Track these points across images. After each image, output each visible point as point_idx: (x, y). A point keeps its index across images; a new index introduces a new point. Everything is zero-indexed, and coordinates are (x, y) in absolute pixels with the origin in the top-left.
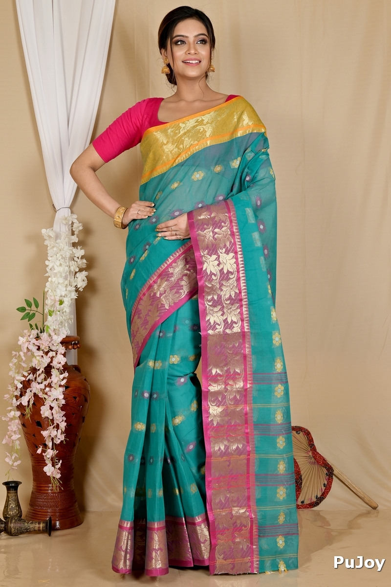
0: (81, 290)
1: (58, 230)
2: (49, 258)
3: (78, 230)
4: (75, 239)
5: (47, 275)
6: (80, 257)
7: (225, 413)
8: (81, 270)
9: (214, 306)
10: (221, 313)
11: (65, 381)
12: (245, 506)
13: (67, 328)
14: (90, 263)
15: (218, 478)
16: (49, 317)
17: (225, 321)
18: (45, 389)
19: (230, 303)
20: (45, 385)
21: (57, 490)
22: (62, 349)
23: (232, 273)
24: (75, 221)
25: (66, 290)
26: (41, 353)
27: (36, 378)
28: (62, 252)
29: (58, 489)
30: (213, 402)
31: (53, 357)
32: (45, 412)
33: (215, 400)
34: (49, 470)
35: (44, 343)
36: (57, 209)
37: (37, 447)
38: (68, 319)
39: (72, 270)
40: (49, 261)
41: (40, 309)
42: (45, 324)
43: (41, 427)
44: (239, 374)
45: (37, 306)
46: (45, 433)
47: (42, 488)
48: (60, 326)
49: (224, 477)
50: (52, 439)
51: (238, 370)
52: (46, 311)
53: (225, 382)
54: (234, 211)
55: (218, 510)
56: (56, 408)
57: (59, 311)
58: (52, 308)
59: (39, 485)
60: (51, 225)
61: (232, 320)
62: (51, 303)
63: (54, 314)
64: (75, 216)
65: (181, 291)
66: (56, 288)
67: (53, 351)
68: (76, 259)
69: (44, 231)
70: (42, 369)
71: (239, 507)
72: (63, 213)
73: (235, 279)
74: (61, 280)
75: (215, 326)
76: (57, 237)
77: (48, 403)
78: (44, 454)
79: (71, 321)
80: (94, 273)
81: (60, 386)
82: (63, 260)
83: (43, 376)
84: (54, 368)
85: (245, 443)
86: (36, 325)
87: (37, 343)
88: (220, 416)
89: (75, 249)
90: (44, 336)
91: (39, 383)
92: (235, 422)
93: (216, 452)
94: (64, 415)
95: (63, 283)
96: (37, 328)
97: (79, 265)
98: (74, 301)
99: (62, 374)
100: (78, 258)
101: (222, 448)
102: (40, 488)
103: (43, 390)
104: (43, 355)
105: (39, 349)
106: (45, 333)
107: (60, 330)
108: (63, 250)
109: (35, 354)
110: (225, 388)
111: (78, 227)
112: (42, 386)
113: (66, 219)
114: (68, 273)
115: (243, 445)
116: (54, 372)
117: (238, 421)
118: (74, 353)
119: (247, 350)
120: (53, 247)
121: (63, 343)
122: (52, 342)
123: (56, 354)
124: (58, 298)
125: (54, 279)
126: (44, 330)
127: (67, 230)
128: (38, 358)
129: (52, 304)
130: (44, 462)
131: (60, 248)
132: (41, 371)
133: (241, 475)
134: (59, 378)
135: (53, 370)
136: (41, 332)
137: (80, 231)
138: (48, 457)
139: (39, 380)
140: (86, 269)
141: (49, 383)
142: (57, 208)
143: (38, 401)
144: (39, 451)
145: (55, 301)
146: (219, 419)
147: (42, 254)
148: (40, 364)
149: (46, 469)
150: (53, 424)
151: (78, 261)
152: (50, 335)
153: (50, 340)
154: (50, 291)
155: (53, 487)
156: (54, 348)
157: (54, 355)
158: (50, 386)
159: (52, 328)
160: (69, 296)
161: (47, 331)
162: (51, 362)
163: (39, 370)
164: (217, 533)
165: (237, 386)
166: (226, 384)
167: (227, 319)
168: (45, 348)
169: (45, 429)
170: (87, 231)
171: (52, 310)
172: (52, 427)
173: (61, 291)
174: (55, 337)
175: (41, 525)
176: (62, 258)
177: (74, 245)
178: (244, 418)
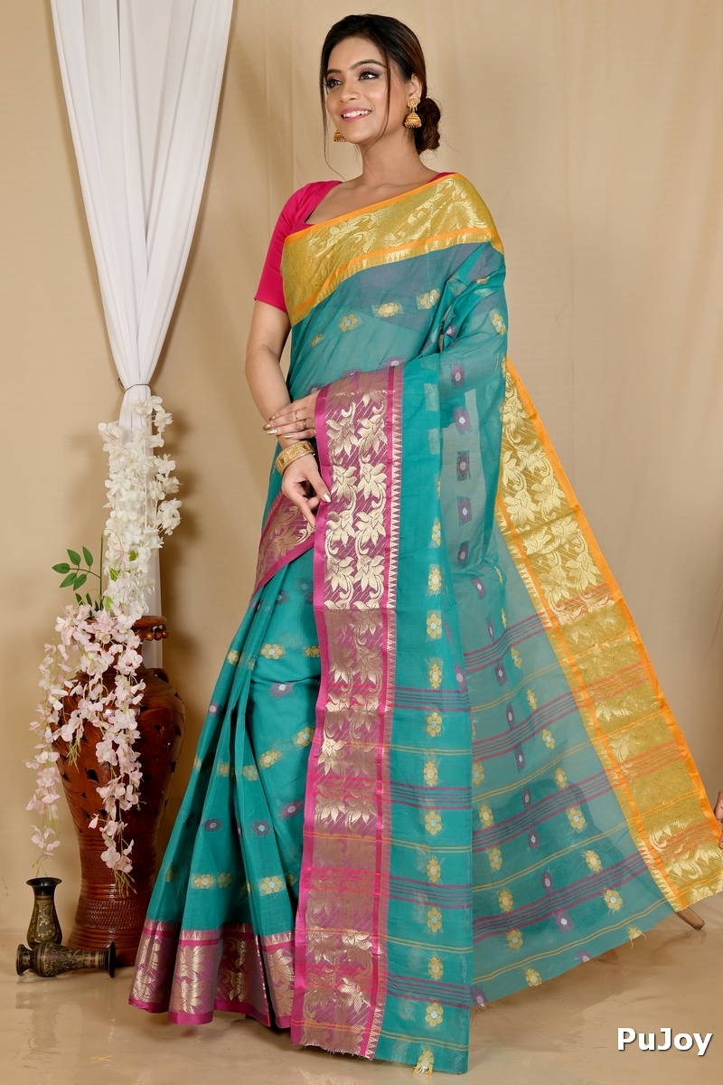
0: (169, 532)
1: (128, 426)
2: (112, 476)
3: (163, 426)
4: (158, 441)
5: (107, 506)
6: (167, 475)
7: (346, 754)
8: (169, 497)
9: (341, 557)
10: (351, 570)
11: (140, 698)
12: (367, 930)
13: (144, 602)
14: (186, 485)
15: (325, 870)
16: (111, 581)
17: (357, 585)
18: (104, 711)
19: (367, 554)
20: (104, 704)
21: (125, 894)
22: (134, 641)
23: (377, 500)
24: (159, 409)
25: (142, 533)
26: (96, 647)
27: (87, 692)
28: (135, 466)
29: (127, 893)
30: (330, 732)
31: (118, 654)
32: (104, 753)
33: (333, 728)
34: (113, 858)
35: (103, 628)
36: (126, 388)
37: (89, 817)
38: (146, 586)
39: (154, 497)
40: (112, 480)
41: (95, 567)
42: (104, 594)
43: (97, 781)
44: (374, 686)
45: (89, 562)
46: (103, 792)
47: (99, 891)
48: (131, 598)
49: (334, 871)
50: (117, 802)
51: (373, 679)
52: (106, 571)
53: (351, 698)
54: (400, 386)
55: (317, 928)
56: (124, 747)
57: (129, 572)
58: (117, 567)
59: (92, 885)
60: (115, 416)
61: (368, 586)
62: (115, 556)
63: (120, 578)
64: (159, 400)
65: (302, 531)
66: (123, 530)
67: (118, 643)
68: (160, 477)
69: (102, 427)
70: (98, 676)
71: (357, 930)
72: (137, 395)
73: (380, 510)
74: (133, 516)
75: (337, 594)
76: (127, 437)
77: (109, 737)
78: (101, 829)
79: (152, 589)
80: (193, 503)
81: (131, 706)
82: (136, 480)
83: (100, 688)
84: (119, 674)
85: (375, 814)
86: (88, 596)
87: (89, 628)
88: (336, 759)
89: (159, 459)
90: (102, 616)
91: (93, 702)
92: (361, 772)
93: (322, 822)
94: (137, 759)
95: (137, 520)
96: (90, 603)
97: (166, 488)
98: (156, 554)
99: (134, 684)
100: (164, 475)
101: (335, 816)
102: (94, 891)
103: (100, 714)
104: (101, 650)
105: (93, 639)
106: (104, 611)
107: (131, 604)
108: (137, 462)
109: (87, 649)
110: (349, 709)
111: (164, 419)
112: (99, 706)
113: (142, 405)
114: (145, 503)
115: (371, 816)
116: (120, 681)
117: (366, 772)
118: (156, 646)
119: (389, 642)
120: (119, 456)
121: (137, 628)
122: (117, 627)
123: (125, 648)
124: (127, 548)
125: (120, 514)
126: (101, 605)
127: (145, 424)
128: (91, 656)
129: (117, 558)
130: (101, 843)
131: (131, 458)
132: (96, 679)
133: (366, 873)
134: (130, 692)
135: (117, 678)
136: (97, 610)
137: (167, 427)
138: (109, 834)
139: (93, 695)
140: (178, 496)
141: (111, 701)
142: (126, 385)
143: (91, 734)
144: (93, 824)
145: (122, 553)
146: (333, 763)
147: (99, 468)
148: (95, 667)
149: (105, 856)
150: (119, 774)
151: (164, 480)
152: (113, 615)
153: (112, 624)
154: (113, 535)
155: (117, 888)
156: (119, 638)
157: (121, 650)
158: (112, 706)
159: (116, 602)
160: (148, 543)
161: (108, 607)
162: (115, 663)
163: (93, 677)
164: (308, 969)
165: (369, 708)
166: (353, 702)
167: (359, 582)
168: (104, 638)
169: (104, 785)
170: (180, 426)
171: (117, 569)
172: (117, 779)
173: (133, 535)
174: (121, 618)
175: (97, 958)
176: (135, 476)
177: (157, 452)
178: (374, 766)
